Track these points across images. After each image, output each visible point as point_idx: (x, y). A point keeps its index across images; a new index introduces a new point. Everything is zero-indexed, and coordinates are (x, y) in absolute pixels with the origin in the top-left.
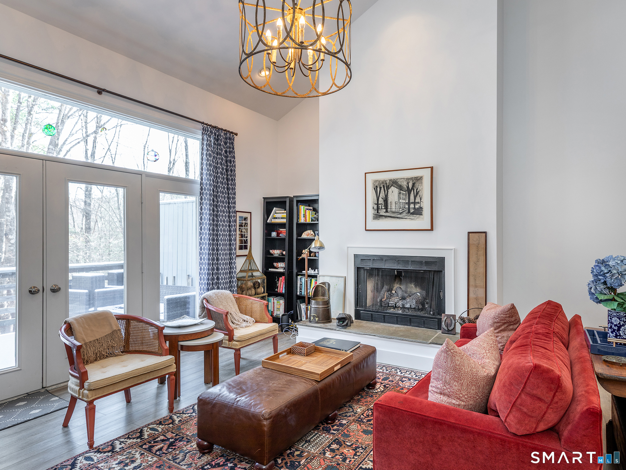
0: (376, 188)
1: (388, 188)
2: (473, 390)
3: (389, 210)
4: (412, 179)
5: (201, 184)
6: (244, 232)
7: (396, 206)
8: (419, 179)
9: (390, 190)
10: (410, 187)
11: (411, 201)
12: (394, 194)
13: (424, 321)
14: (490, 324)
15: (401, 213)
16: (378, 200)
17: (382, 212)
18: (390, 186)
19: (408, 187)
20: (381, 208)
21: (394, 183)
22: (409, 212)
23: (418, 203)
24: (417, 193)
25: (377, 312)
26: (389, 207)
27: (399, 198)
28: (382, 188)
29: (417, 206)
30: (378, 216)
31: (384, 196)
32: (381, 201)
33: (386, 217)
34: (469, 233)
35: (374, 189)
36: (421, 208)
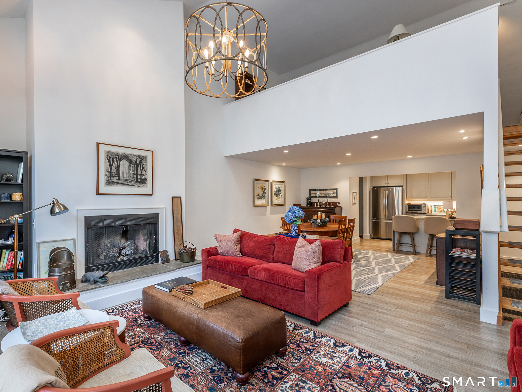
0: (109, 158)
1: (120, 160)
3: (121, 178)
4: (139, 156)
7: (127, 175)
8: (144, 158)
9: (122, 162)
10: (138, 161)
11: (138, 173)
12: (125, 166)
13: (146, 260)
15: (130, 182)
16: (111, 168)
17: (115, 179)
18: (122, 159)
19: (136, 162)
20: (114, 175)
21: (126, 157)
22: (137, 181)
23: (144, 175)
24: (143, 168)
26: (121, 176)
27: (130, 170)
28: (115, 160)
29: (143, 177)
30: (110, 182)
31: (117, 166)
32: (113, 170)
33: (118, 183)
34: (172, 197)
35: (108, 158)
36: (145, 179)
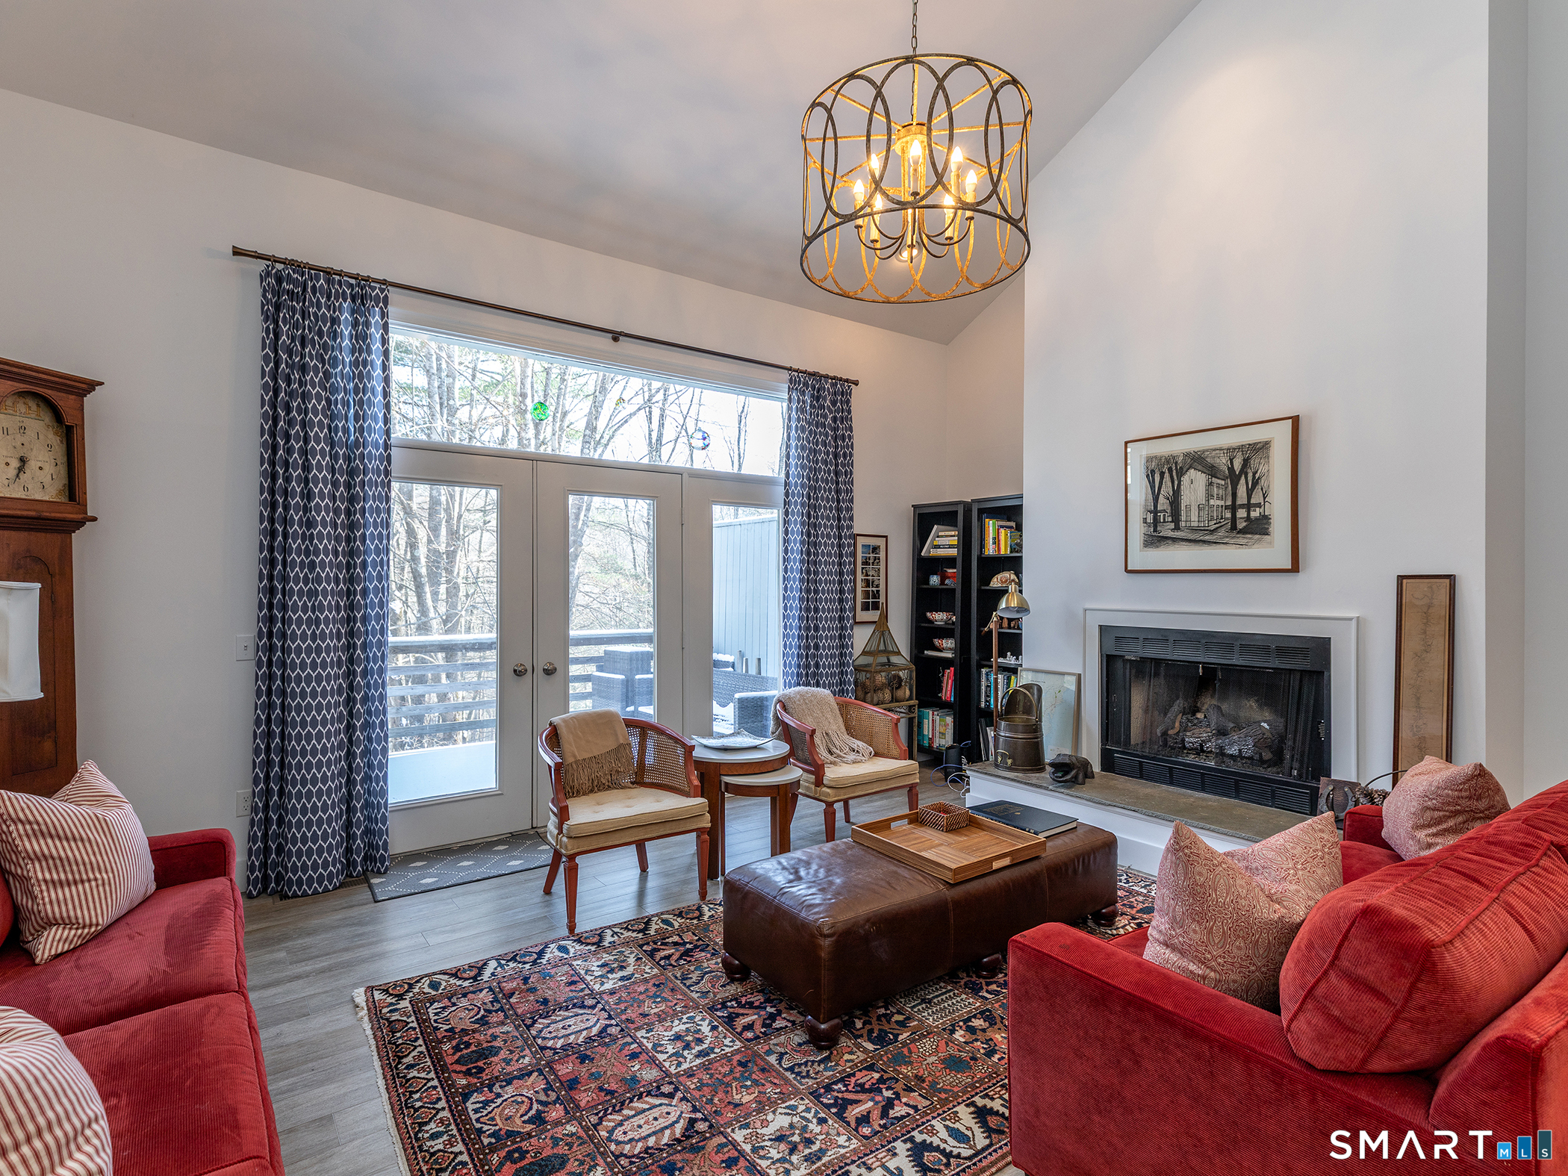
0: (1150, 475)
1: (1181, 473)
2: (1239, 948)
3: (1183, 524)
4: (1241, 448)
5: (786, 484)
6: (873, 576)
7: (1202, 514)
8: (1261, 448)
9: (1185, 479)
10: (1237, 465)
11: (1239, 502)
12: (1195, 487)
13: (1273, 791)
14: (1413, 810)
15: (1212, 532)
16: (1156, 499)
17: (1167, 530)
18: (1185, 469)
19: (1231, 469)
20: (1164, 519)
21: (1197, 460)
22: (1234, 527)
23: (1259, 505)
24: (1256, 483)
25: (1153, 759)
26: (1183, 518)
27: (1209, 496)
28: (1167, 475)
29: (1254, 514)
30: (1154, 540)
31: (1171, 493)
32: (1163, 503)
33: (1174, 540)
34: (1401, 578)
35: (1148, 476)
36: (1265, 519)
